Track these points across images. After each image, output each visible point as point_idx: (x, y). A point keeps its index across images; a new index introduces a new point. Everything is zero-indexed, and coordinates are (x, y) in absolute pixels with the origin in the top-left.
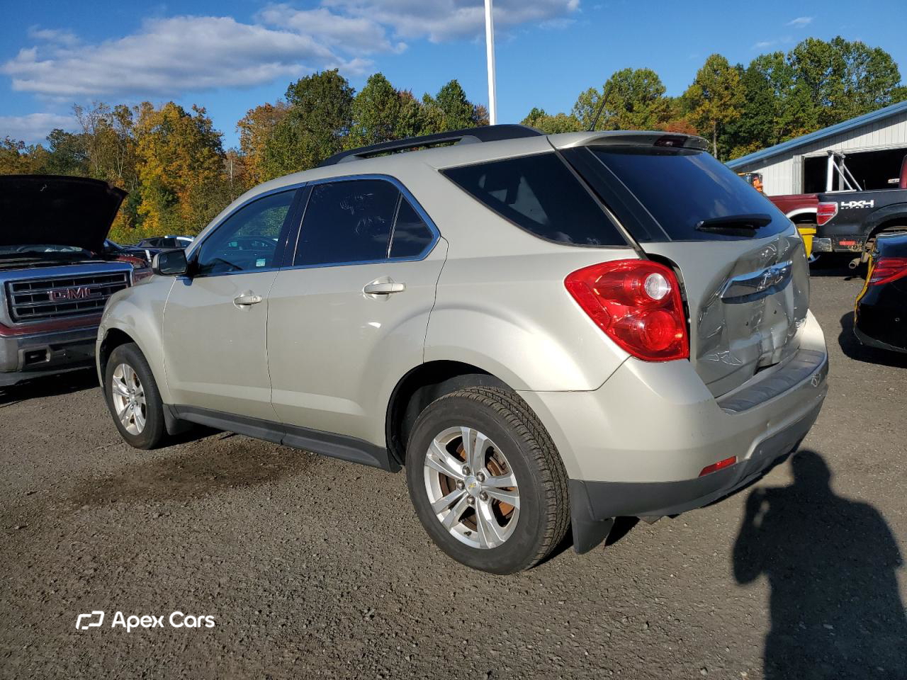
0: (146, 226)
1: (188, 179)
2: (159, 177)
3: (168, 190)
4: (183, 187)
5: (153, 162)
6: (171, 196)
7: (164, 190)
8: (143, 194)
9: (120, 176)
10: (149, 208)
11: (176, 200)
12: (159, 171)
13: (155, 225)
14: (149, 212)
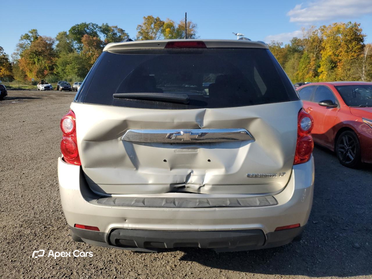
0: (320, 77)
1: (344, 57)
2: (330, 56)
3: (333, 62)
4: (340, 60)
5: (328, 49)
6: (334, 64)
7: (332, 62)
8: (321, 64)
9: (315, 56)
10: (323, 70)
11: (335, 67)
12: (330, 53)
13: (324, 77)
14: (323, 71)
